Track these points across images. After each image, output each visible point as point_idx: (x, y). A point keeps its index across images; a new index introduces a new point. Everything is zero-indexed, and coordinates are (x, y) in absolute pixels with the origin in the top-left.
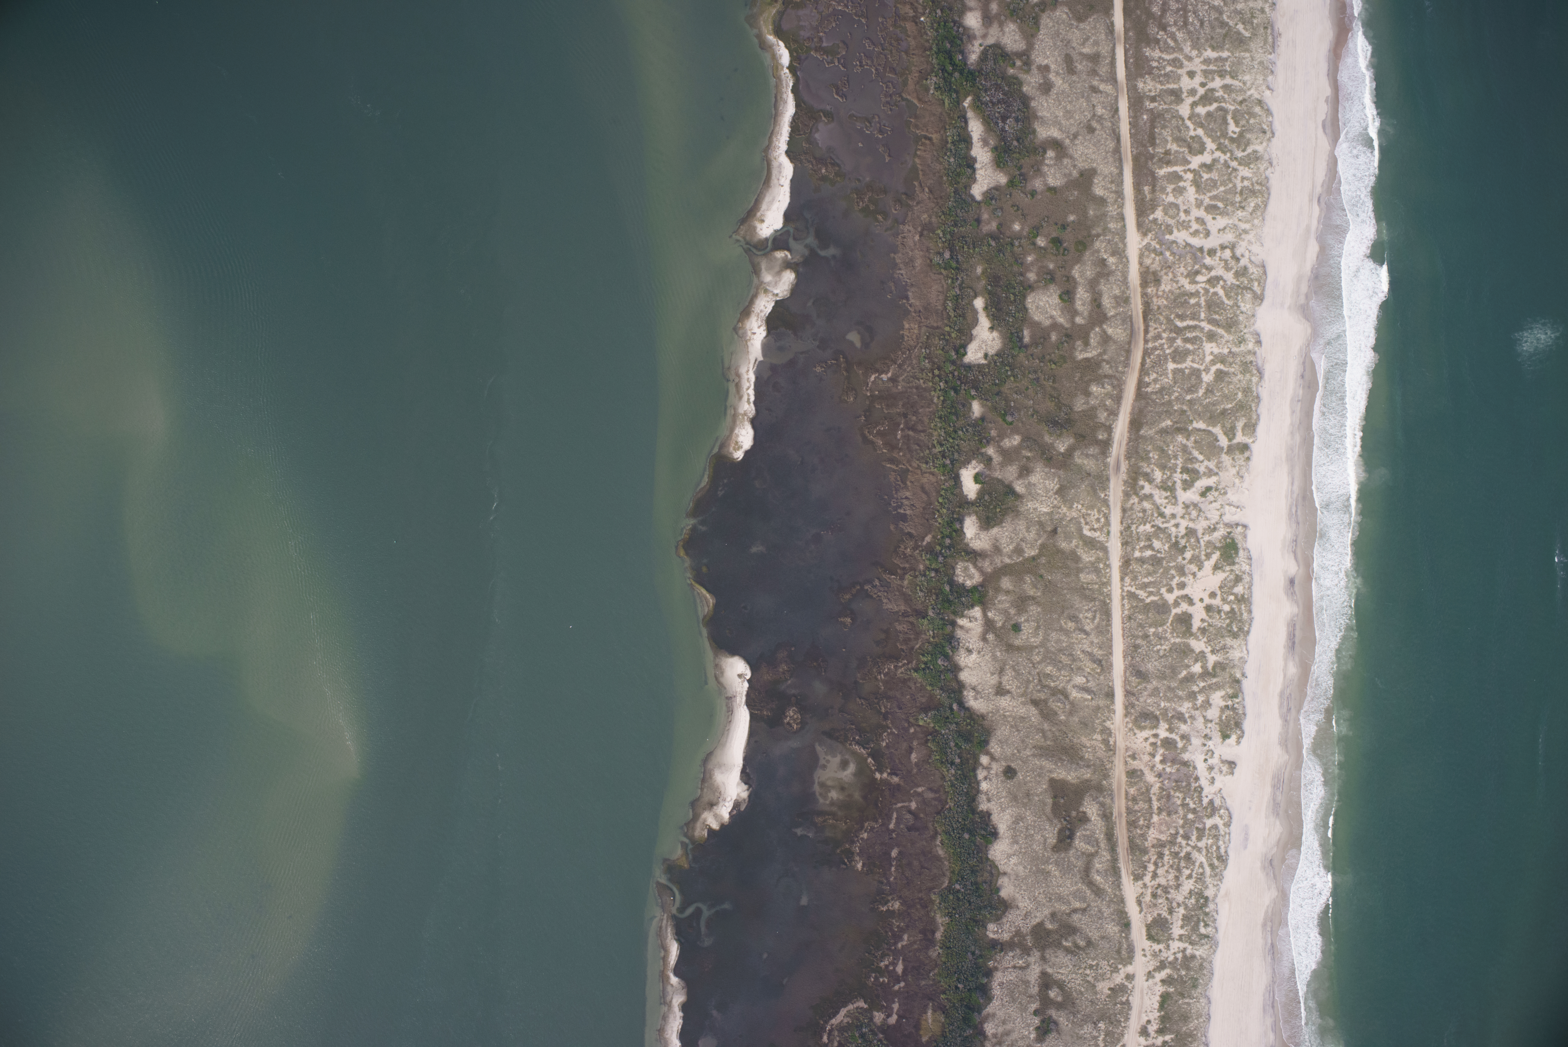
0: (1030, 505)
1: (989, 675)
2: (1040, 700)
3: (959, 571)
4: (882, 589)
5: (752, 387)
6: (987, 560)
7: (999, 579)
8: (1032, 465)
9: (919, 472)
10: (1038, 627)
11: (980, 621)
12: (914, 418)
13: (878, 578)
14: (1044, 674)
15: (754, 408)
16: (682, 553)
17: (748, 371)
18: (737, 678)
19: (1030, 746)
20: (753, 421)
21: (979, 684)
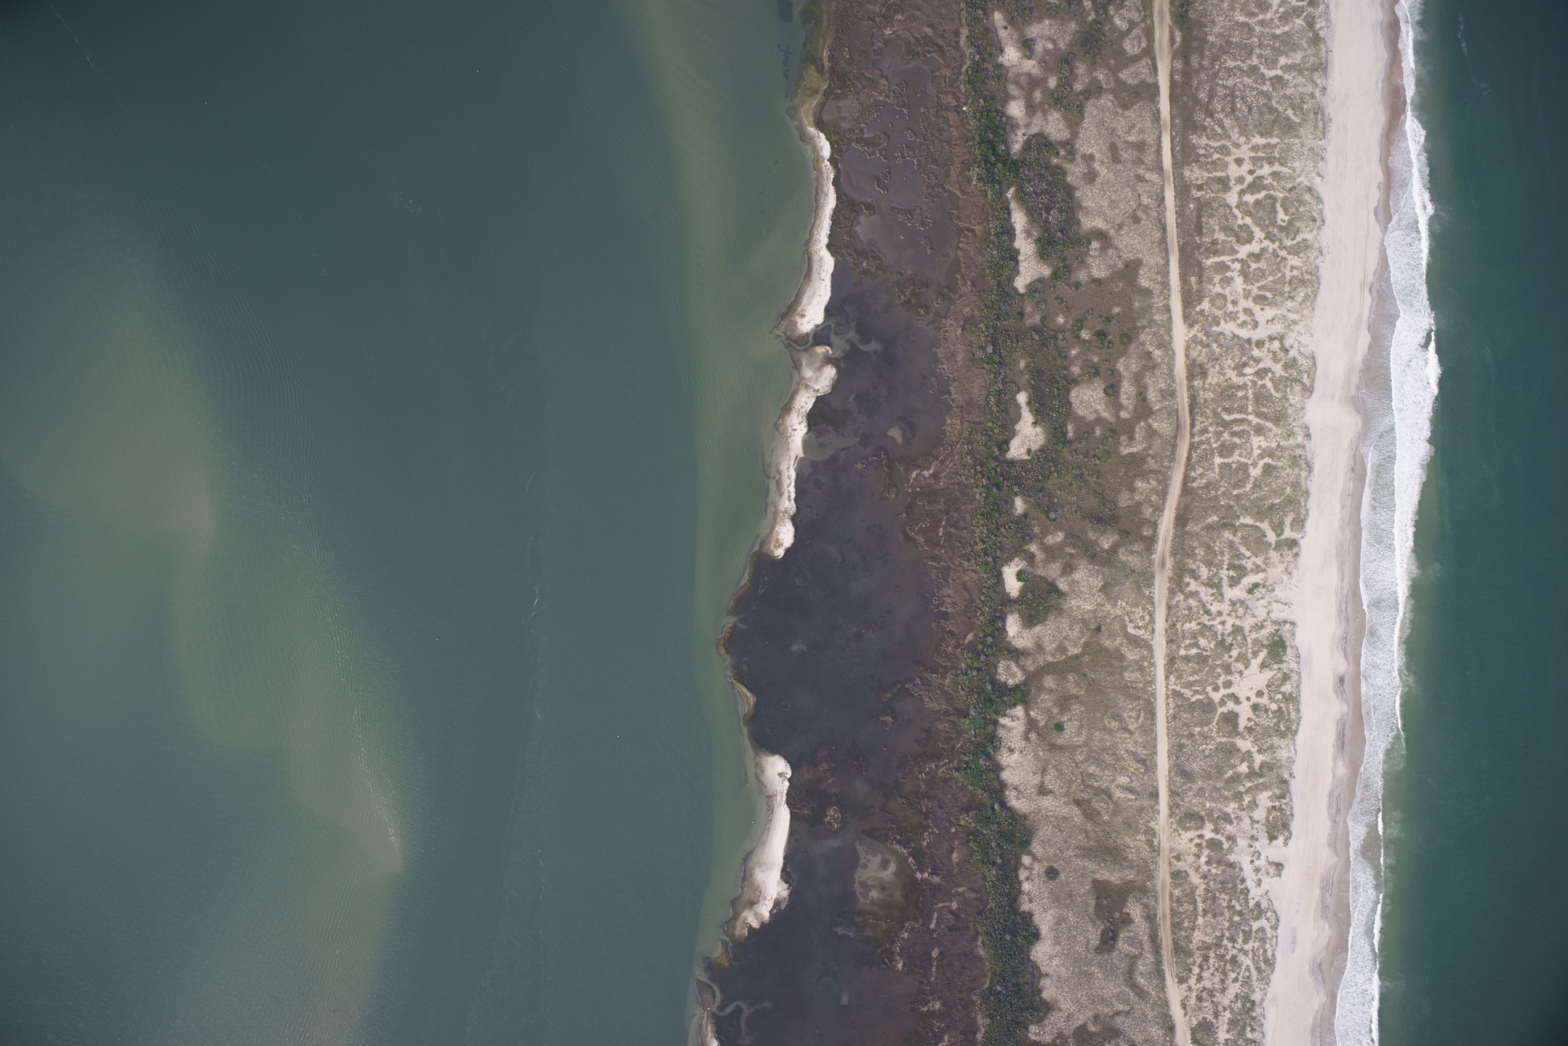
0: (1073, 603)
1: (1031, 775)
2: (1083, 800)
3: (1001, 669)
4: (923, 688)
5: (793, 484)
6: (1030, 658)
7: (1041, 677)
8: (1075, 562)
9: (961, 569)
10: (1081, 727)
11: (1023, 721)
12: (956, 515)
13: (919, 677)
14: (1088, 774)
15: (794, 505)
16: (723, 651)
17: (789, 468)
18: (777, 776)
19: (1073, 847)
20: (794, 520)
21: (1021, 784)
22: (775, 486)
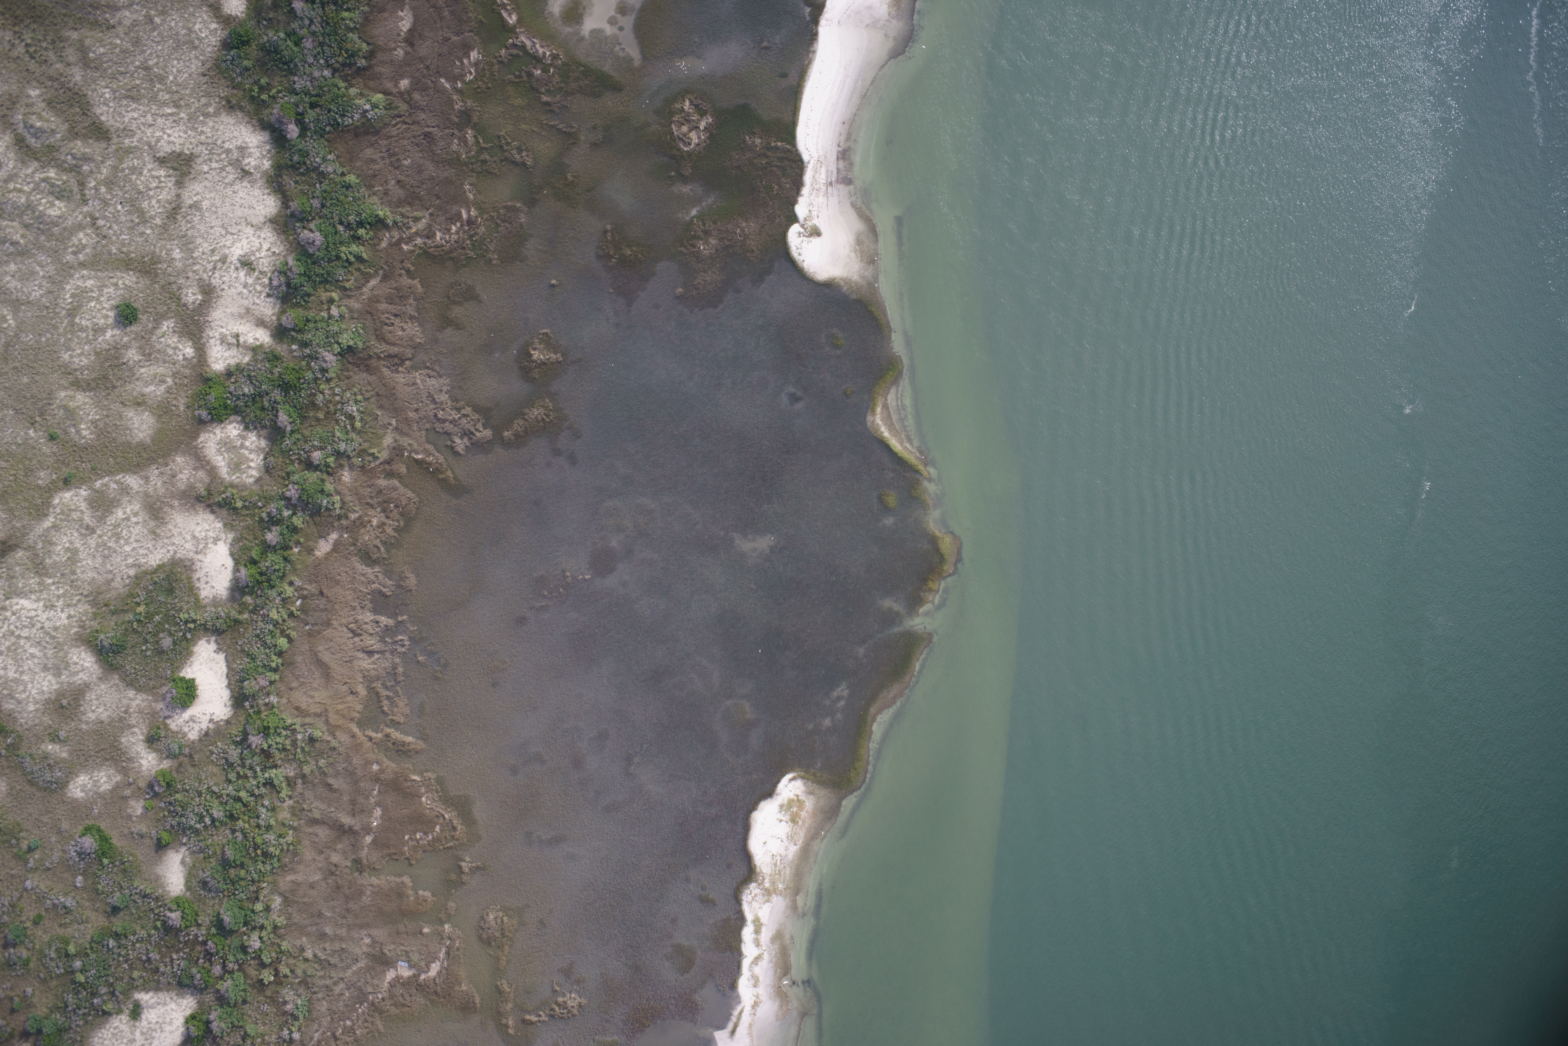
0: (62, 618)
1: (205, 204)
2: (85, 137)
3: (255, 462)
4: (448, 427)
5: (746, 963)
6: (182, 487)
7: (159, 436)
8: (47, 720)
9: (333, 718)
10: (72, 313)
11: (213, 334)
12: (335, 858)
13: (457, 454)
14: (69, 199)
15: (745, 907)
16: (946, 544)
17: (755, 1005)
18: (823, 229)
19: (120, 30)
20: (749, 873)
21: (231, 184)
22: (793, 959)
